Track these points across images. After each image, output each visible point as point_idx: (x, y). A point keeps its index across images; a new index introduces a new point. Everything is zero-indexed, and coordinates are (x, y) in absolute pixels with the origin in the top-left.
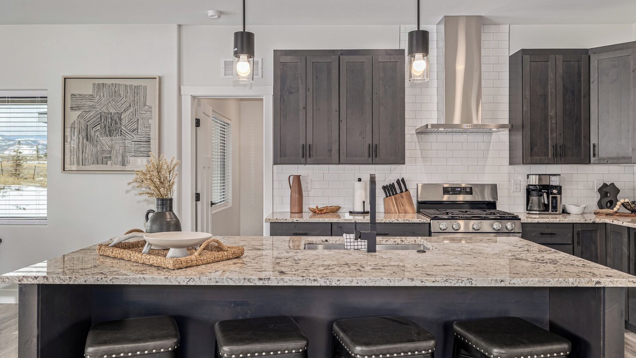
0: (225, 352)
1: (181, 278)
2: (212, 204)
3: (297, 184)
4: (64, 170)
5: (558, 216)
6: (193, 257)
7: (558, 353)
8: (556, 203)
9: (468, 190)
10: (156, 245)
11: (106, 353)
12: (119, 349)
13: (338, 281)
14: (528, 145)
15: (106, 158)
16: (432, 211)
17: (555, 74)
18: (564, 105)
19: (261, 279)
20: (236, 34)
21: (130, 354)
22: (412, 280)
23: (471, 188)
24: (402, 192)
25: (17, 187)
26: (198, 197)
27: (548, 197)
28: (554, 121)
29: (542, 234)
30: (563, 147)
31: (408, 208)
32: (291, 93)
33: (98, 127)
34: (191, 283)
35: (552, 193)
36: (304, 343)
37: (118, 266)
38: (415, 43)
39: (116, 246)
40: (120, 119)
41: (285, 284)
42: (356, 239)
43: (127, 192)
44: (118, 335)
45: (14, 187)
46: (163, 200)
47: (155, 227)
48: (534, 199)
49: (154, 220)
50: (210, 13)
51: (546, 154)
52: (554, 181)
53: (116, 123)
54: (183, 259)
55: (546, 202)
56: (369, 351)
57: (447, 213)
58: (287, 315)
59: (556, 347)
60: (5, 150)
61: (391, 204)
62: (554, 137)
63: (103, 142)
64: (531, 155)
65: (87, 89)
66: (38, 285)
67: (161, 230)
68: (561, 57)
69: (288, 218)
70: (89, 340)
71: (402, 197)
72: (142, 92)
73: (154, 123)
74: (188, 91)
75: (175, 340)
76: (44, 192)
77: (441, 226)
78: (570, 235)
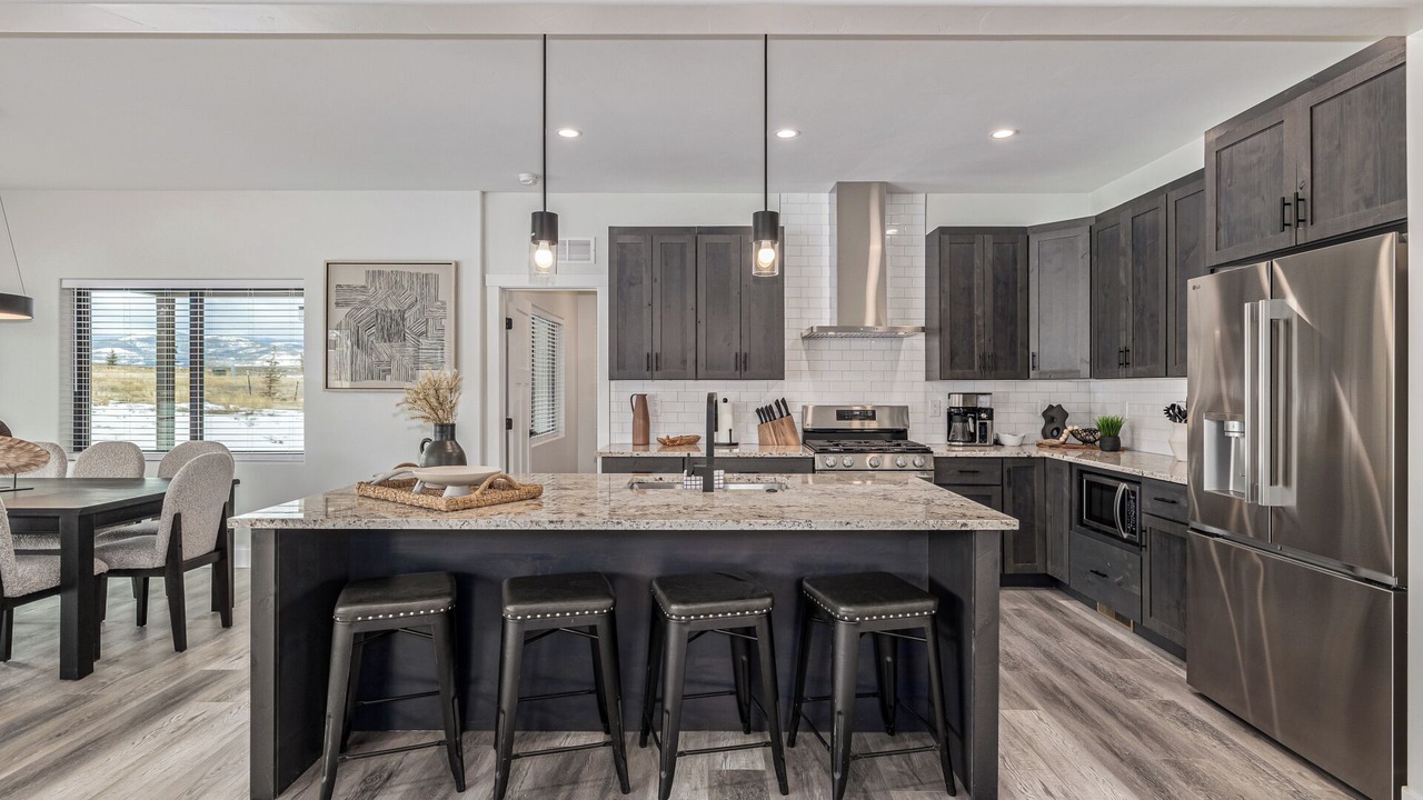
0: (509, 612)
1: (453, 522)
2: (532, 433)
3: (642, 406)
4: (327, 387)
5: (988, 448)
6: (473, 496)
7: (921, 612)
8: (986, 431)
9: (870, 414)
10: (430, 483)
11: (360, 614)
12: (376, 610)
13: (648, 523)
14: (947, 355)
15: (384, 371)
16: (821, 442)
17: (983, 259)
18: (995, 301)
19: (551, 522)
20: (534, 214)
21: (391, 616)
22: (738, 522)
23: (874, 412)
24: (782, 416)
25: (271, 411)
26: (509, 424)
27: (975, 423)
28: (981, 323)
29: (961, 472)
30: (994, 357)
31: (790, 438)
32: (631, 284)
33: (373, 330)
34: (466, 527)
35: (980, 418)
36: (611, 601)
37: (381, 508)
38: (760, 226)
39: (380, 484)
40: (403, 319)
41: (582, 528)
42: (688, 475)
43: (395, 415)
44: (378, 594)
45: (266, 411)
46: (442, 426)
47: (432, 460)
48: (958, 425)
49: (431, 452)
50: (523, 177)
51: (972, 367)
52: (983, 402)
53: (398, 324)
54: (460, 498)
55: (972, 430)
56: (686, 610)
57: (837, 445)
58: (599, 571)
59: (917, 605)
60: (255, 359)
61: (767, 432)
62: (982, 344)
63: (380, 349)
64: (952, 368)
65: (357, 278)
66: (276, 530)
67: (440, 464)
68: (990, 237)
69: (629, 451)
70: (340, 599)
71: (783, 424)
72: (432, 282)
73: (449, 324)
74: (496, 281)
75: (449, 600)
76: (301, 416)
77: (828, 462)
78: (999, 473)
